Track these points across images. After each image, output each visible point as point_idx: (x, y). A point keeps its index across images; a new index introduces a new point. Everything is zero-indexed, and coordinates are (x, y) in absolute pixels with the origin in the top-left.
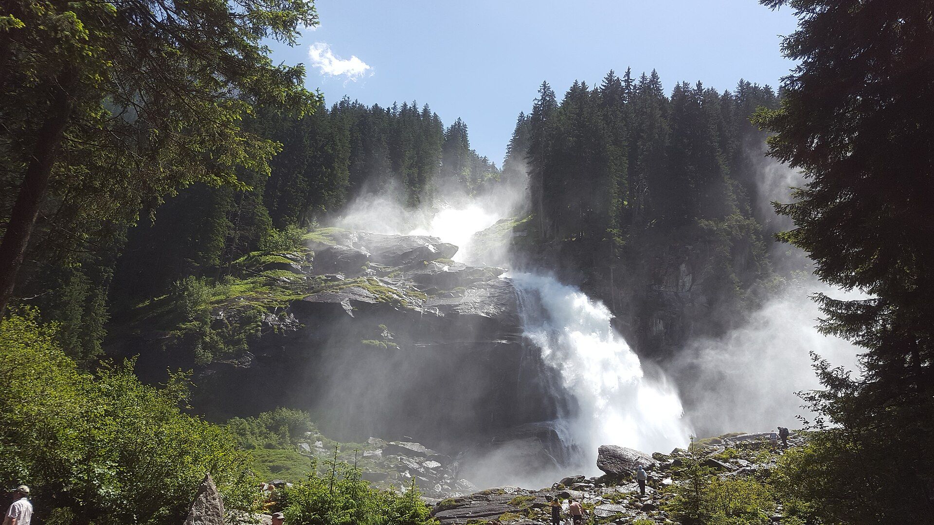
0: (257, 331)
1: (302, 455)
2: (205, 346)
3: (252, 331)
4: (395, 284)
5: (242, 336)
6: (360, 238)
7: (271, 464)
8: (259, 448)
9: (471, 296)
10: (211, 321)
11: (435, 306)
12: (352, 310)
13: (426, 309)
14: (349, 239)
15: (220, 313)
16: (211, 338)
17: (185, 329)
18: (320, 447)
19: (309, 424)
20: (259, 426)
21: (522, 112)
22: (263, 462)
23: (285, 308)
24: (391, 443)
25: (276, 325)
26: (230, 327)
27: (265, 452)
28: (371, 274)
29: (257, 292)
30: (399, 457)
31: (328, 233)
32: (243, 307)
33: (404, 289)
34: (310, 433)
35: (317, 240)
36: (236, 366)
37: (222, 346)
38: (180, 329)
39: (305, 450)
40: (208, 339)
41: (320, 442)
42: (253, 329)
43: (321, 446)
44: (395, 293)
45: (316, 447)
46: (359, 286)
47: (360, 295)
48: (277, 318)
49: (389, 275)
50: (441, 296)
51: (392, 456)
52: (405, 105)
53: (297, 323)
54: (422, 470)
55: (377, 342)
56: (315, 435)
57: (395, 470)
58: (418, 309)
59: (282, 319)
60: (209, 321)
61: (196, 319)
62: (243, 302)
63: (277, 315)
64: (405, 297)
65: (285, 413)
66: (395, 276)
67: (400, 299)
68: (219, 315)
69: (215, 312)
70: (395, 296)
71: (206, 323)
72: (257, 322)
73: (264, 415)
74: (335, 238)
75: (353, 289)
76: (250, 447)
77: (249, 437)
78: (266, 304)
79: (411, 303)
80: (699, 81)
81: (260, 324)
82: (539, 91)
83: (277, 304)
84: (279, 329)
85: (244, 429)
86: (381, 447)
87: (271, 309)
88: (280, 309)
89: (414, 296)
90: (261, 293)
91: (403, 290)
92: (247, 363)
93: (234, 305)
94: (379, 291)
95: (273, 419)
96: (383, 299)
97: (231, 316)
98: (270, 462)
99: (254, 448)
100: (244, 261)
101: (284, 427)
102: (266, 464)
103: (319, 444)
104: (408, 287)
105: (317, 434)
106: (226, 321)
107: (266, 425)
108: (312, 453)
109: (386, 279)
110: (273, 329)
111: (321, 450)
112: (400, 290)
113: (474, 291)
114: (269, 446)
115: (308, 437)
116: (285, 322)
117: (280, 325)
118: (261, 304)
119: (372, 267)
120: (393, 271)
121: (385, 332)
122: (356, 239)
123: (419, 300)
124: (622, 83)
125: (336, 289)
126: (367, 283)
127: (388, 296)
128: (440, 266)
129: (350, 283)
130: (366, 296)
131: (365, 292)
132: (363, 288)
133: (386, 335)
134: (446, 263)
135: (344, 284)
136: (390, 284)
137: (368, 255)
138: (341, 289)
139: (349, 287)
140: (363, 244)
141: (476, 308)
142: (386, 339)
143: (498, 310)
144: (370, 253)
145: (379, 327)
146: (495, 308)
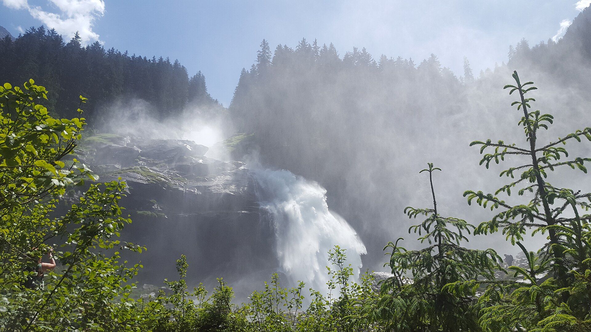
4: (162, 172)
6: (133, 140)
9: (221, 180)
11: (194, 187)
12: (129, 189)
13: (187, 189)
14: (124, 141)
21: (244, 68)
24: (163, 287)
25: (66, 199)
28: (143, 165)
31: (106, 137)
35: (99, 141)
44: (163, 177)
46: (134, 172)
47: (135, 178)
48: (67, 195)
49: (157, 166)
50: (198, 180)
52: (161, 59)
55: (149, 213)
58: (181, 189)
59: (71, 195)
64: (170, 180)
66: (161, 166)
67: (167, 181)
70: (163, 179)
74: (112, 140)
75: (128, 174)
79: (175, 184)
80: (364, 48)
82: (261, 46)
84: (69, 202)
86: (154, 291)
89: (177, 180)
91: (168, 176)
94: (150, 175)
96: (153, 181)
104: (172, 173)
109: (155, 168)
112: (166, 176)
113: (223, 177)
117: (69, 199)
119: (143, 160)
120: (160, 163)
121: (156, 205)
122: (129, 141)
123: (181, 183)
124: (312, 49)
125: (116, 173)
126: (140, 170)
127: (157, 179)
128: (197, 159)
129: (127, 170)
130: (140, 178)
131: (139, 176)
132: (137, 173)
133: (156, 207)
134: (200, 158)
135: (122, 170)
136: (158, 171)
137: (140, 151)
138: (119, 173)
139: (126, 172)
140: (135, 144)
141: (225, 188)
142: (156, 210)
143: (241, 190)
144: (141, 151)
145: (151, 202)
146: (239, 188)
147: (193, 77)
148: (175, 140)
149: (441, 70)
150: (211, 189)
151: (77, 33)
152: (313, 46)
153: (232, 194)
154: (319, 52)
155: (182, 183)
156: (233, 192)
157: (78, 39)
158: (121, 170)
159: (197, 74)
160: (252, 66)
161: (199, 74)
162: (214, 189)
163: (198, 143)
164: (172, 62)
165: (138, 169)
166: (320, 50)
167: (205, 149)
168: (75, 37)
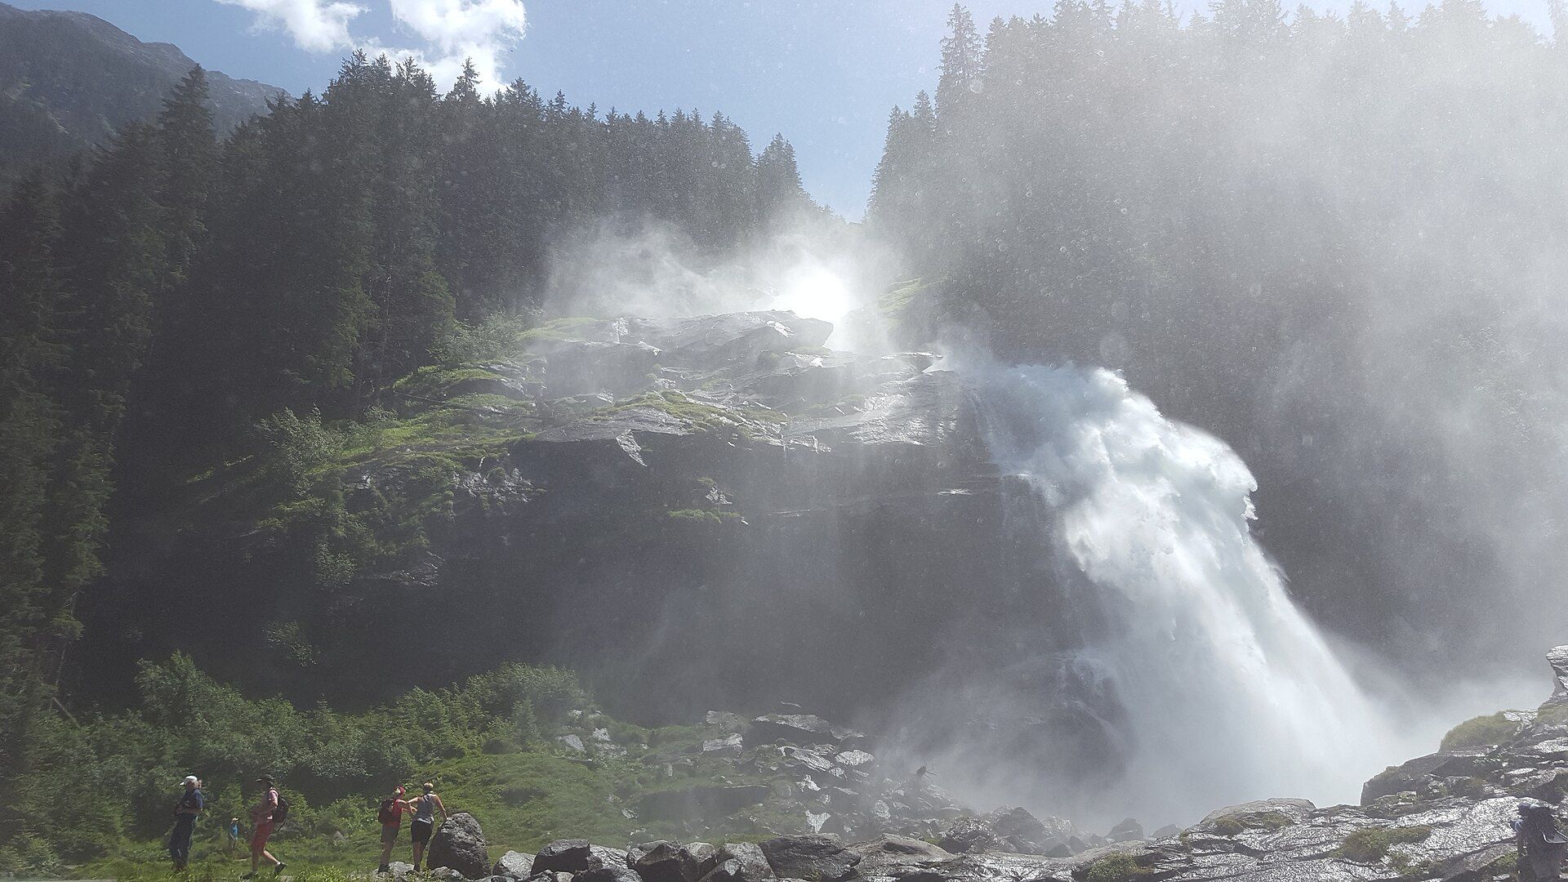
0: (447, 508)
1: (569, 761)
2: (336, 546)
3: (435, 510)
4: (720, 401)
5: (415, 520)
6: (633, 326)
7: (504, 787)
8: (473, 753)
9: (879, 409)
10: (347, 494)
11: (808, 434)
12: (640, 452)
13: (792, 441)
14: (611, 330)
15: (365, 477)
16: (348, 529)
17: (289, 514)
18: (603, 742)
19: (578, 694)
20: (468, 706)
21: (897, 107)
22: (486, 783)
23: (501, 458)
24: (761, 719)
25: (485, 493)
26: (387, 505)
27: (488, 760)
28: (667, 386)
29: (437, 437)
30: (782, 749)
31: (569, 326)
32: (412, 462)
33: (738, 408)
34: (579, 712)
35: (551, 339)
36: (407, 583)
37: (373, 544)
38: (280, 515)
39: (574, 750)
40: (341, 533)
41: (603, 730)
42: (436, 504)
43: (607, 738)
44: (724, 415)
45: (596, 741)
46: (649, 406)
47: (654, 423)
48: (485, 481)
49: (704, 386)
50: (816, 414)
51: (766, 746)
52: (679, 114)
53: (528, 486)
54: (839, 772)
55: (700, 513)
56: (591, 716)
57: (783, 778)
58: (775, 442)
59: (496, 481)
60: (341, 494)
61: (314, 492)
62: (410, 454)
63: (484, 473)
64: (744, 420)
65: (521, 673)
66: (716, 387)
67: (736, 424)
68: (362, 481)
69: (354, 476)
70: (724, 420)
71: (335, 499)
72: (442, 490)
73: (477, 682)
75: (635, 412)
76: (453, 753)
77: (448, 730)
78: (458, 454)
79: (758, 431)
81: (451, 493)
82: (948, 24)
83: (483, 453)
84: (492, 500)
85: (436, 715)
86: (738, 730)
87: (471, 464)
88: (490, 462)
89: (762, 418)
90: (446, 438)
91: (737, 410)
92: (428, 577)
93: (392, 461)
94: (691, 412)
95: (496, 688)
96: (701, 425)
97: (387, 483)
98: (501, 782)
99: (460, 754)
100: (406, 383)
101: (522, 702)
102: (493, 787)
103: (601, 734)
104: (745, 403)
105: (594, 713)
106: (378, 493)
107: (482, 702)
108: (589, 755)
109: (698, 392)
110: (477, 500)
111: (607, 746)
112: (732, 410)
113: (883, 399)
114: (493, 748)
115: (576, 721)
116: (503, 487)
117: (493, 493)
118: (450, 455)
119: (666, 375)
120: (710, 379)
121: (714, 492)
122: (626, 331)
123: (773, 425)
124: (1094, 14)
125: (603, 415)
126: (663, 401)
127: (708, 421)
128: (805, 358)
129: (629, 403)
130: (667, 423)
131: (663, 416)
132: (657, 409)
133: (716, 498)
134: (815, 354)
135: (617, 405)
136: (709, 400)
137: (656, 350)
138: (611, 413)
139: (628, 409)
140: (641, 335)
141: (893, 431)
142: (717, 506)
143: (940, 430)
144: (659, 350)
145: (700, 483)
146: (933, 427)
147: (762, 153)
148: (742, 314)
149: (1490, 26)
150: (856, 435)
151: (468, 63)
152: (1095, 8)
153: (916, 443)
154: (1114, 23)
155: (776, 426)
156: (917, 438)
157: (473, 79)
158: (615, 406)
159: (772, 143)
160: (919, 97)
161: (779, 143)
162: (866, 434)
163: (802, 312)
164: (707, 121)
165: (658, 398)
166: (1115, 14)
167: (826, 328)
168: (464, 75)
